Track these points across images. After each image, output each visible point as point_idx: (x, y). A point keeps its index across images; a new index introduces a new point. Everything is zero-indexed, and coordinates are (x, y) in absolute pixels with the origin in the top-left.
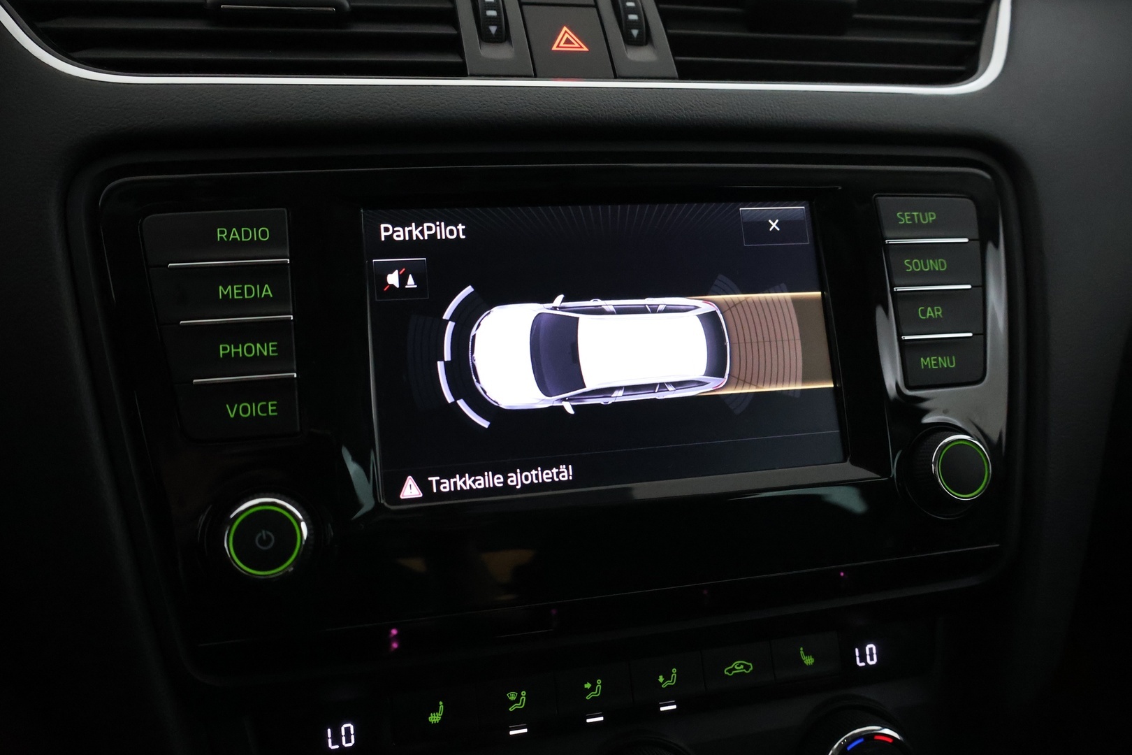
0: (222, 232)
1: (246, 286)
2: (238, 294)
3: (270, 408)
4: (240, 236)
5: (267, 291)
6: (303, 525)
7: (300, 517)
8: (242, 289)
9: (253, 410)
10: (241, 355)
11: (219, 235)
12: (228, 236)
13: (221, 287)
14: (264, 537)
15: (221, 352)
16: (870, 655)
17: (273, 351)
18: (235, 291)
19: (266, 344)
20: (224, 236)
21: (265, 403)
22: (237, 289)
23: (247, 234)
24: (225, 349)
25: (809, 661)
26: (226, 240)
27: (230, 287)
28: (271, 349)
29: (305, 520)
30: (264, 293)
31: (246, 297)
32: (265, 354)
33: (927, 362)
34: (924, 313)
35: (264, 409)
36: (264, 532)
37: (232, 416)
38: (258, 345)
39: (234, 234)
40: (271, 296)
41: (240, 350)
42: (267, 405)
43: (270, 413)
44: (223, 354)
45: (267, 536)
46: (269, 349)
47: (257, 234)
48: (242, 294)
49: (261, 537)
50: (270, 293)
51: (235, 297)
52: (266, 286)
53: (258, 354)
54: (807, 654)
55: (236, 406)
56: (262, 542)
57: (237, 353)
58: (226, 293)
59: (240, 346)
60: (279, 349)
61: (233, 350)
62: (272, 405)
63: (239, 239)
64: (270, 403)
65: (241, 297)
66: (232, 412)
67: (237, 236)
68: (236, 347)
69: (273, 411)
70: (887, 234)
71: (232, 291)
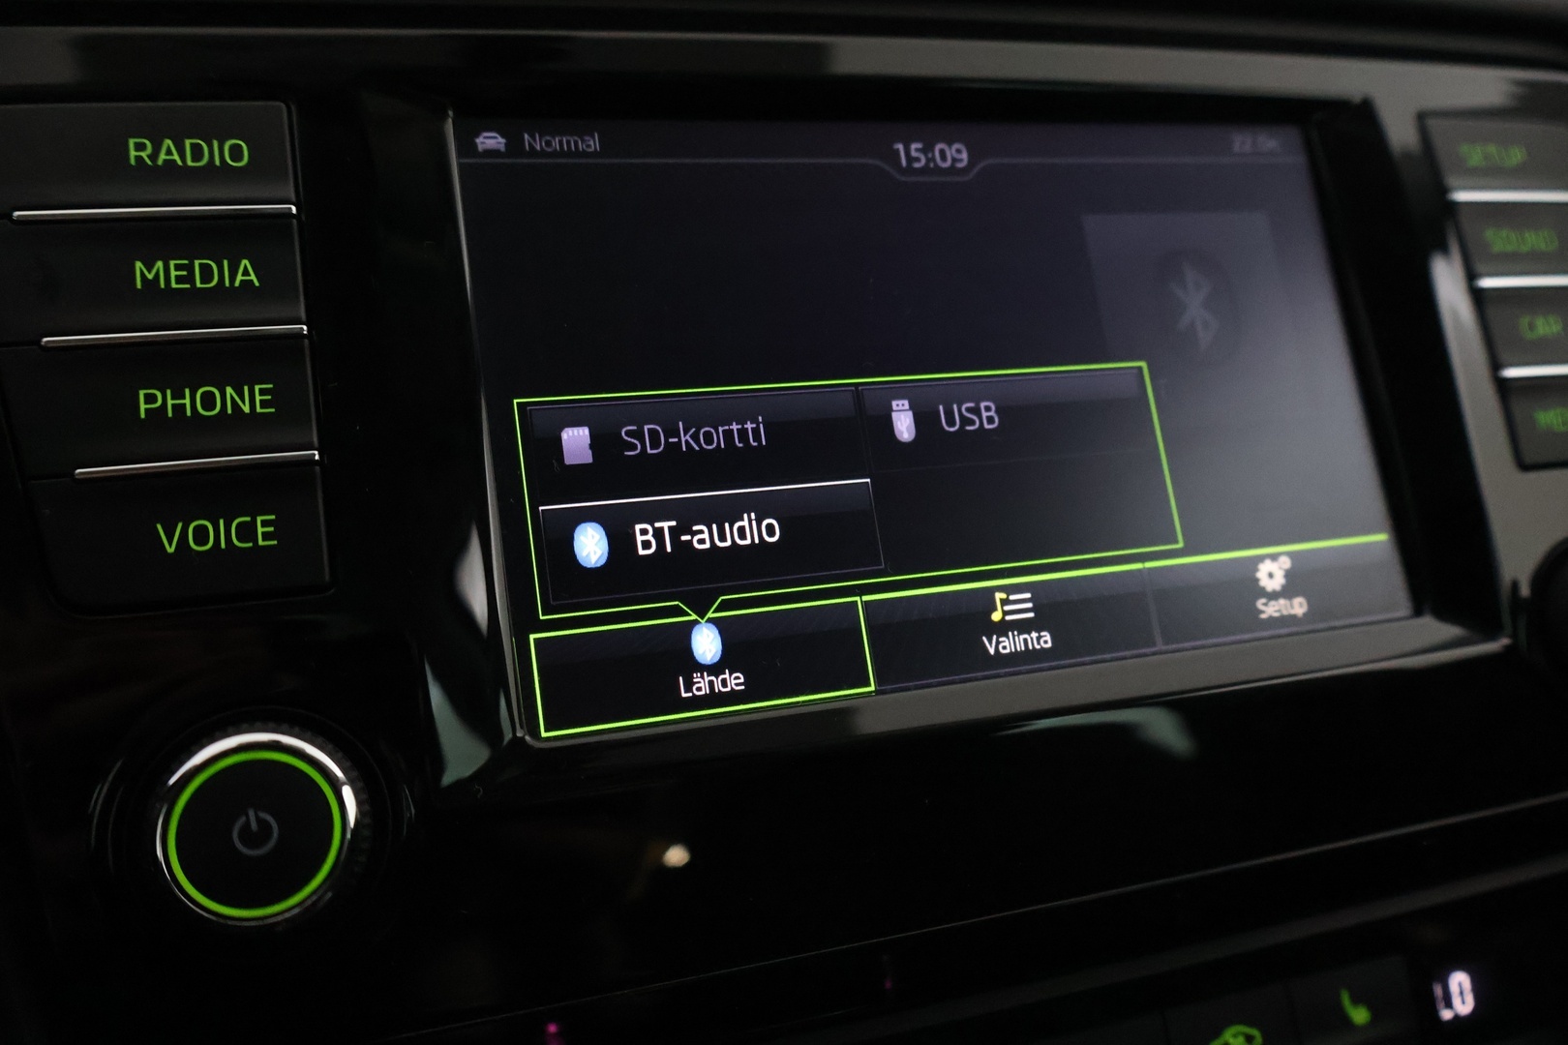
0: (140, 147)
1: (197, 263)
2: (179, 280)
3: (260, 530)
4: (182, 156)
5: (247, 272)
6: (347, 793)
7: (339, 773)
8: (190, 268)
9: (220, 534)
10: (189, 413)
11: (133, 153)
12: (154, 156)
13: (139, 265)
14: (254, 825)
15: (143, 407)
16: (1460, 993)
17: (263, 404)
18: (173, 273)
19: (246, 388)
20: (143, 154)
21: (248, 519)
22: (178, 268)
23: (197, 153)
24: (150, 399)
25: (1360, 1015)
26: (149, 163)
27: (160, 264)
28: (258, 398)
29: (352, 783)
30: (239, 277)
31: (199, 285)
32: (246, 409)
33: (1549, 418)
34: (1532, 327)
35: (247, 532)
36: (251, 813)
37: (171, 550)
38: (229, 390)
39: (169, 152)
40: (257, 284)
41: (187, 401)
42: (254, 521)
43: (261, 542)
44: (146, 410)
45: (259, 821)
46: (254, 399)
47: (220, 152)
48: (190, 279)
49: (248, 823)
50: (253, 277)
51: (174, 285)
52: (245, 262)
53: (229, 411)
54: (1356, 1001)
55: (180, 525)
56: (247, 836)
57: (179, 409)
58: (150, 276)
59: (187, 391)
60: (276, 399)
61: (170, 402)
62: (265, 524)
63: (180, 163)
64: (259, 519)
65: (188, 286)
66: (170, 545)
67: (176, 157)
68: (180, 395)
69: (266, 537)
70: (1451, 180)
71: (167, 272)
